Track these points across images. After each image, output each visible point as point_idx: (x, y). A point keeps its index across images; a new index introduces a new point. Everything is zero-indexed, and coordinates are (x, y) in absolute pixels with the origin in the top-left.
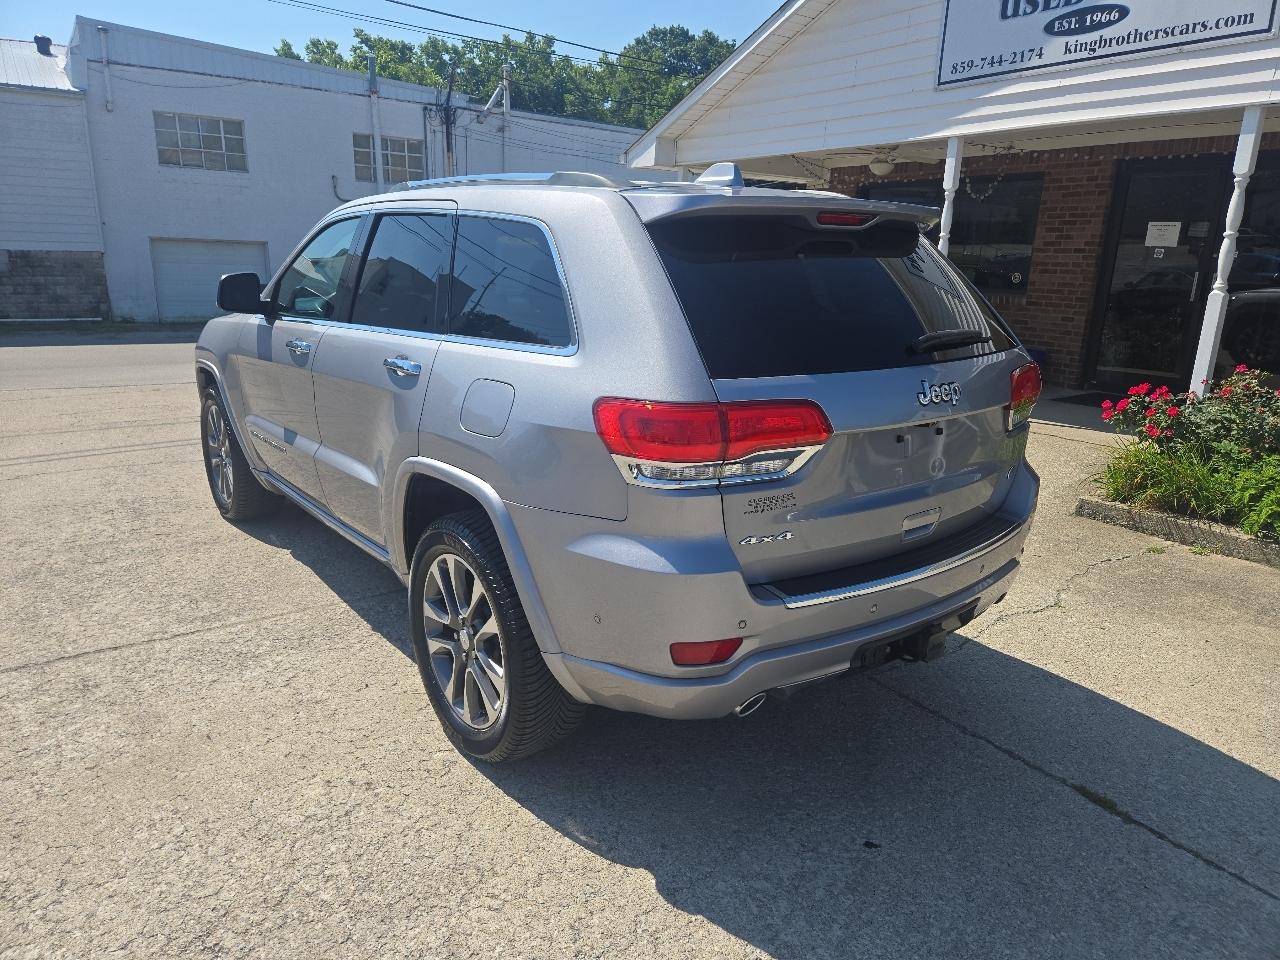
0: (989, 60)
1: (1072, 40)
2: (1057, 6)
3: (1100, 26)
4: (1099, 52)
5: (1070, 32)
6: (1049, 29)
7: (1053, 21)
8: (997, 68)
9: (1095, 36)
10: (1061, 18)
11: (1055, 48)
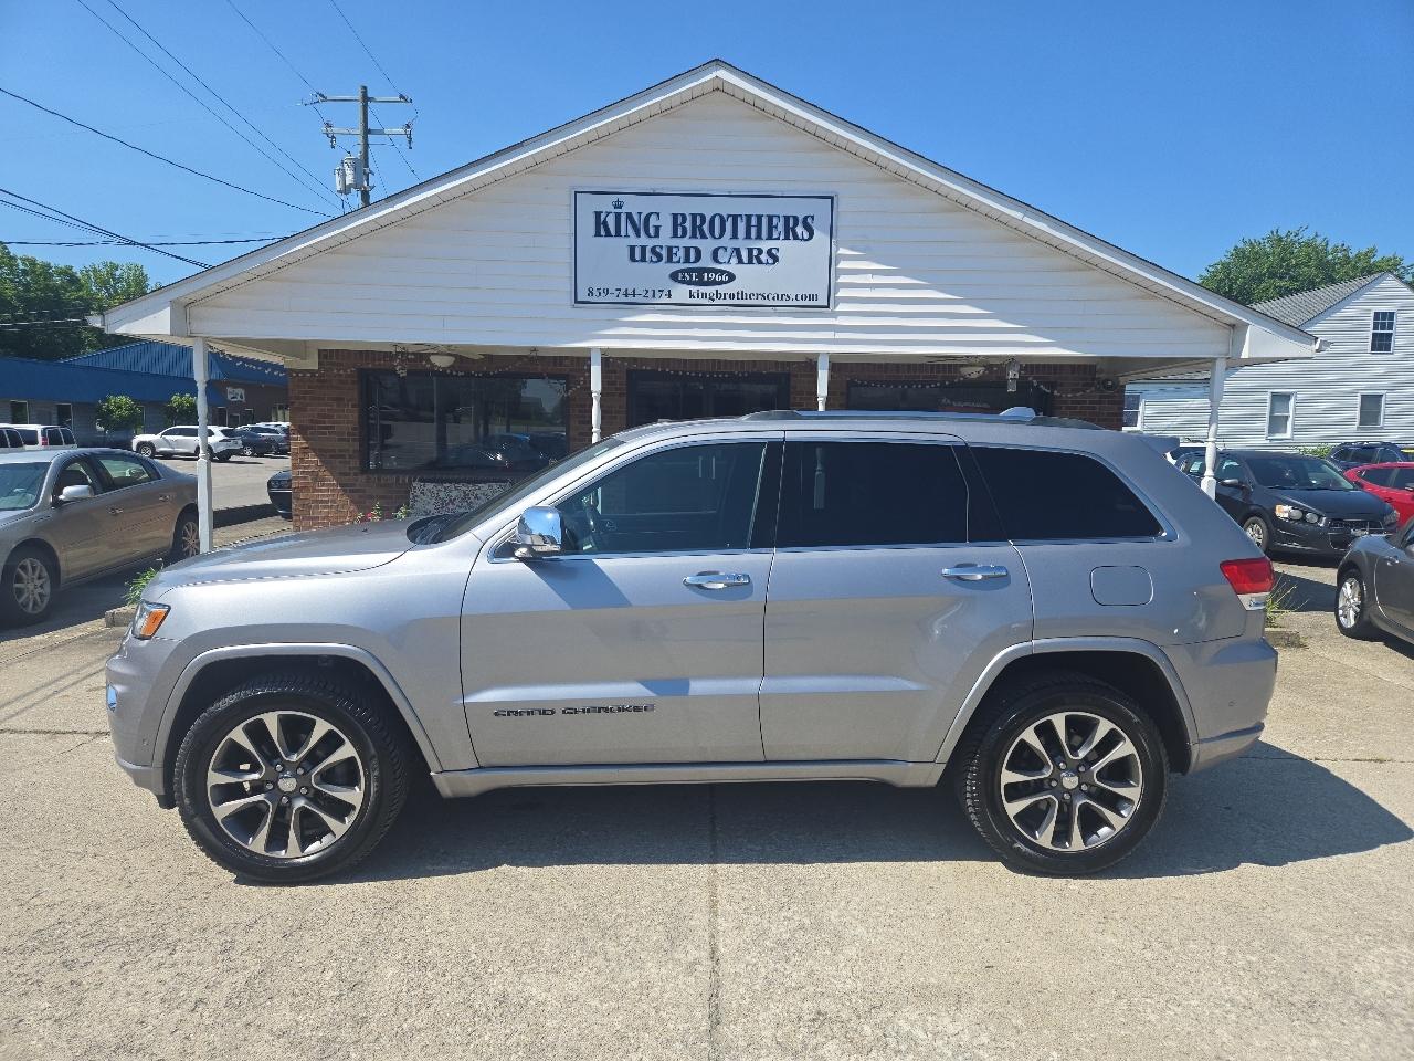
0: (623, 290)
1: (694, 289)
2: (679, 262)
3: (714, 283)
4: (717, 302)
5: (690, 283)
6: (674, 276)
7: (678, 272)
8: (631, 299)
9: (710, 290)
10: (682, 271)
11: (681, 292)
